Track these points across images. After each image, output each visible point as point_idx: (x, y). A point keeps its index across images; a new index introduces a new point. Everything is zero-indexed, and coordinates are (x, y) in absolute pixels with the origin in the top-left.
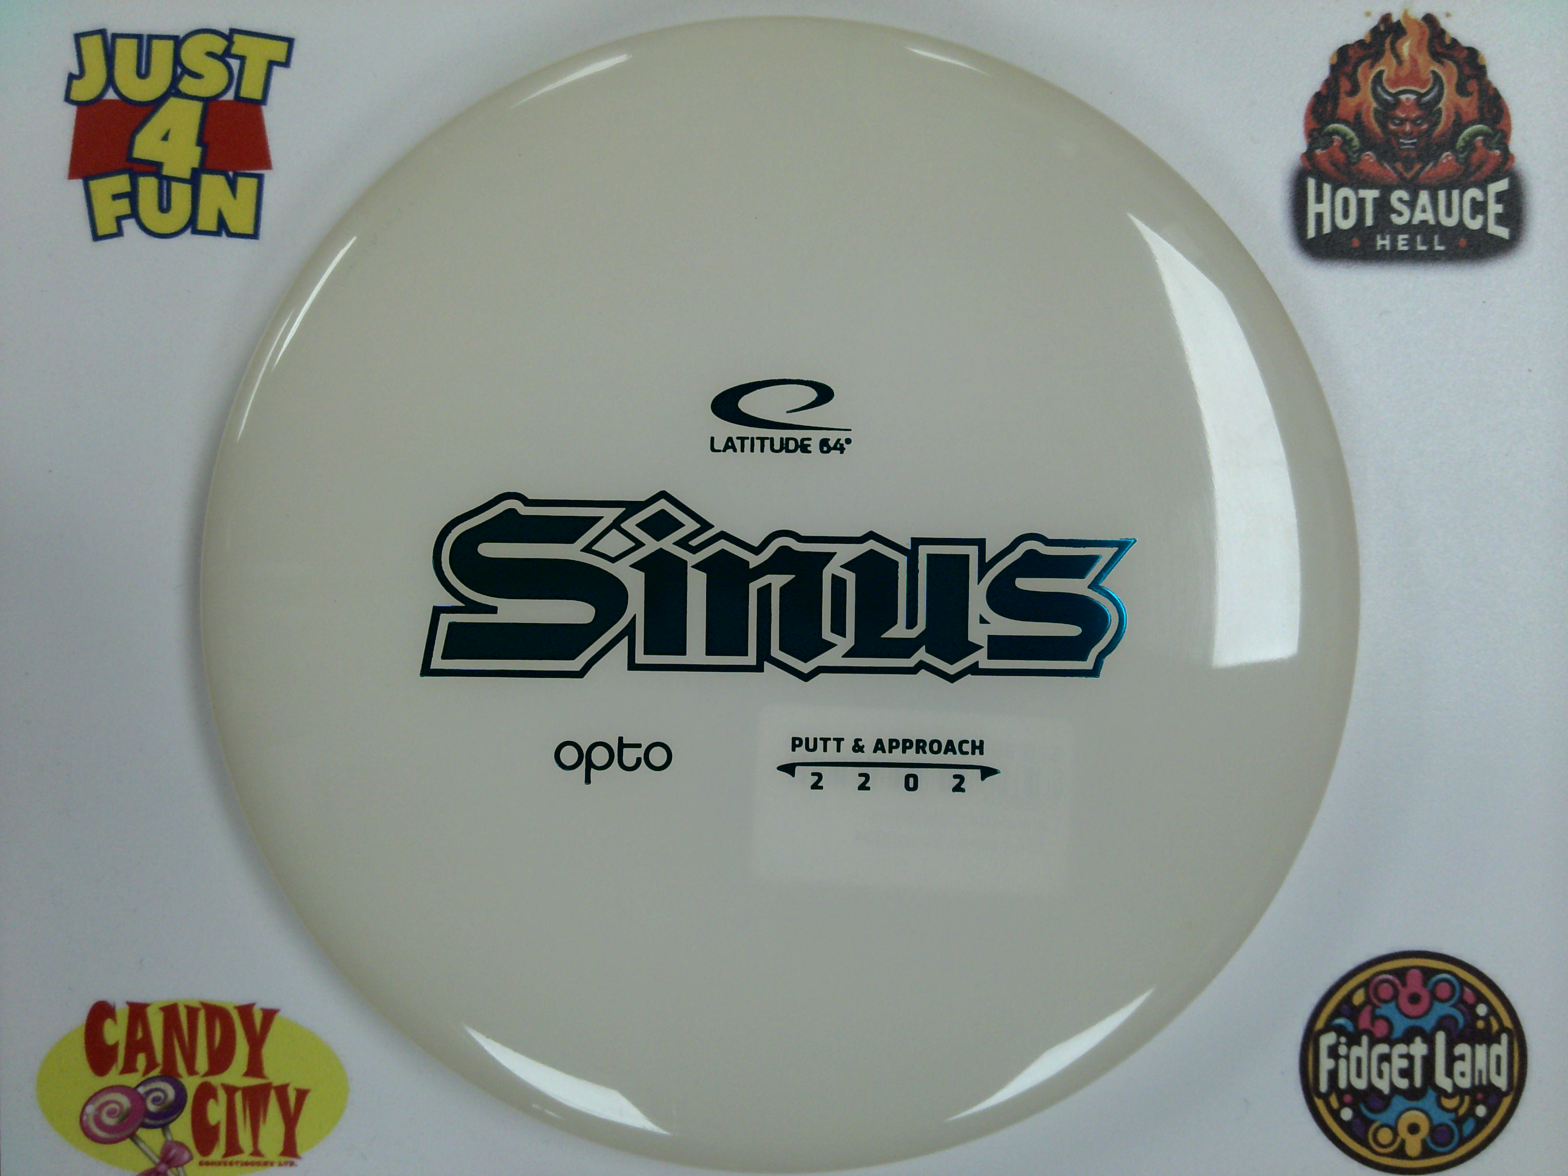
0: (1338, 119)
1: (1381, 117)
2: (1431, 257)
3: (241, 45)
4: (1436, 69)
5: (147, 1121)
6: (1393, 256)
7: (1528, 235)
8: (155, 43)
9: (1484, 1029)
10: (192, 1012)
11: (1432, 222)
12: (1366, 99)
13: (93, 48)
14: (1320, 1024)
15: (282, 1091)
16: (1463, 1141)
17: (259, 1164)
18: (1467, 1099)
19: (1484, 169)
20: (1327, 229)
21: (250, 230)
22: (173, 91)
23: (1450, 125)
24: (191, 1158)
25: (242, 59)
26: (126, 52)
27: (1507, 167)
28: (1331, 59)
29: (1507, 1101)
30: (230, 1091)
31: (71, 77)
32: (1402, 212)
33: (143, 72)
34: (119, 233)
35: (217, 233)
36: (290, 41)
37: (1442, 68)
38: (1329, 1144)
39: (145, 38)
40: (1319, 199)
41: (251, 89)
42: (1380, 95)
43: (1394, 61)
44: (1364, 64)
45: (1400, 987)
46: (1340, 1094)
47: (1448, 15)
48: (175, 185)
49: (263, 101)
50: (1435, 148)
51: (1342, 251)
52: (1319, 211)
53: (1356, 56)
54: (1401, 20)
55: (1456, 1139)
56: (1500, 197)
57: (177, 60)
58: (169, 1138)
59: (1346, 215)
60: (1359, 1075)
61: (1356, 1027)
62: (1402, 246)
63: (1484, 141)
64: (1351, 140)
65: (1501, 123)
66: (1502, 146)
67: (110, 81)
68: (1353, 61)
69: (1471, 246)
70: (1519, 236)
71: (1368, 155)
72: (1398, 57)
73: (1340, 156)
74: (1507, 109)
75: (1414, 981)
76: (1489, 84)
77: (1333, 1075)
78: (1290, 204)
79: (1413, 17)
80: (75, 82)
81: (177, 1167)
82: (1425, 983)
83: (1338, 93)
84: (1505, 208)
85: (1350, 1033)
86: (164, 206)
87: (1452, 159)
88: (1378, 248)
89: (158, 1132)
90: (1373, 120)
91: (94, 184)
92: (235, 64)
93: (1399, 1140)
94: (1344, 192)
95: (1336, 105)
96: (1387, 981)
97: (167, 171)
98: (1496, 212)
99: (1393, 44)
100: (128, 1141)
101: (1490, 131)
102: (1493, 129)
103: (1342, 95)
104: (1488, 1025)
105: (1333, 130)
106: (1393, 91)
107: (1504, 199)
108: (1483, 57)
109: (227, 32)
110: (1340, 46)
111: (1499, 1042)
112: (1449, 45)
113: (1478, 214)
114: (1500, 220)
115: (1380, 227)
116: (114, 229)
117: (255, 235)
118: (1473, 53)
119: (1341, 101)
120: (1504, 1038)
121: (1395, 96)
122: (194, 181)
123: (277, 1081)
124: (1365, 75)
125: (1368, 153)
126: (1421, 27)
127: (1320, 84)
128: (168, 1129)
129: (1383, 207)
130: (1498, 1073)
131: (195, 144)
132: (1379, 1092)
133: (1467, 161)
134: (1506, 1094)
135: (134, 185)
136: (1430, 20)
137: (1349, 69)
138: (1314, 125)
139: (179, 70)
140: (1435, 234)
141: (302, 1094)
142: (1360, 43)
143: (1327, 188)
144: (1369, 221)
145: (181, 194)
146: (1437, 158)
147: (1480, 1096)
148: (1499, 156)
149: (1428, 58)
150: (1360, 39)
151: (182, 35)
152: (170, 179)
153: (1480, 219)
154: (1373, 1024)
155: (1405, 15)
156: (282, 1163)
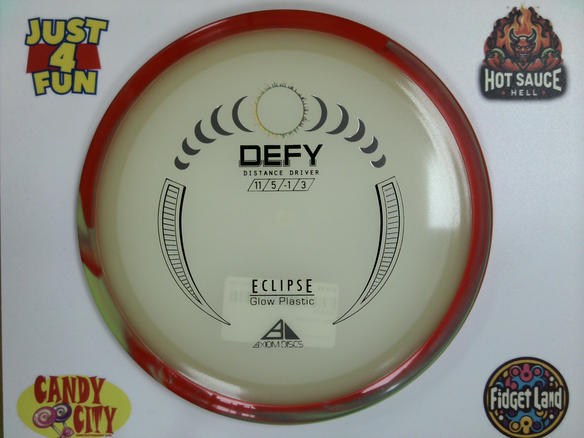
0: (497, 47)
1: (513, 46)
2: (531, 98)
3: (89, 23)
4: (534, 28)
5: (57, 420)
6: (517, 98)
7: (569, 89)
8: (58, 23)
9: (553, 386)
10: (74, 380)
11: (532, 85)
12: (507, 40)
13: (35, 25)
14: (491, 384)
15: (107, 409)
16: (545, 428)
17: (98, 435)
18: (546, 412)
19: (552, 65)
20: (493, 88)
21: (93, 92)
22: (65, 40)
23: (539, 48)
24: (73, 433)
25: (90, 28)
26: (47, 26)
27: (560, 64)
28: (494, 24)
29: (561, 413)
30: (88, 408)
31: (27, 36)
32: (521, 81)
33: (53, 33)
34: (45, 93)
35: (81, 93)
36: (107, 22)
37: (536, 27)
38: (495, 429)
39: (54, 21)
40: (490, 77)
41: (93, 39)
42: (512, 38)
43: (518, 25)
44: (506, 26)
45: (521, 371)
46: (499, 410)
47: (538, 7)
48: (65, 75)
49: (98, 44)
50: (533, 57)
51: (498, 96)
52: (489, 81)
53: (504, 23)
54: (521, 9)
55: (542, 426)
56: (558, 75)
57: (66, 29)
58: (65, 426)
59: (500, 83)
60: (506, 403)
61: (504, 385)
62: (521, 93)
63: (552, 54)
64: (502, 54)
65: (558, 47)
66: (558, 56)
67: (41, 37)
68: (502, 25)
69: (547, 94)
70: (565, 90)
71: (508, 60)
72: (519, 23)
73: (498, 61)
74: (561, 43)
75: (526, 368)
76: (554, 33)
77: (496, 403)
78: (479, 79)
79: (525, 8)
80: (29, 38)
81: (68, 437)
82: (530, 369)
83: (497, 37)
84: (560, 80)
85: (502, 387)
86: (62, 83)
87: (540, 61)
88: (512, 95)
89: (61, 423)
90: (510, 47)
91: (36, 75)
92: (87, 30)
93: (521, 428)
94: (499, 74)
95: (496, 41)
96: (516, 368)
97: (62, 70)
98: (556, 81)
99: (517, 18)
100: (50, 427)
101: (554, 51)
102: (555, 50)
103: (498, 38)
104: (554, 384)
105: (495, 51)
106: (517, 36)
107: (560, 76)
108: (551, 23)
109: (84, 18)
110: (497, 19)
111: (558, 391)
112: (538, 19)
113: (550, 82)
114: (558, 84)
115: (513, 87)
116: (43, 92)
117: (95, 93)
118: (547, 21)
119: (498, 40)
120: (560, 389)
121: (518, 38)
122: (72, 73)
123: (105, 405)
124: (507, 30)
125: (508, 59)
126: (528, 12)
127: (490, 33)
128: (65, 422)
129: (514, 80)
130: (558, 402)
131: (72, 60)
132: (513, 409)
133: (545, 62)
134: (561, 410)
135: (50, 75)
136: (531, 9)
137: (501, 28)
138: (488, 49)
139: (67, 33)
140: (534, 89)
141: (114, 410)
142: (505, 18)
143: (493, 73)
144: (508, 85)
145: (68, 78)
146: (533, 61)
147: (551, 411)
148: (558, 60)
149: (531, 23)
150: (505, 16)
151: (68, 20)
152: (64, 73)
153: (550, 84)
154: (511, 384)
155: (522, 8)
156: (107, 435)
